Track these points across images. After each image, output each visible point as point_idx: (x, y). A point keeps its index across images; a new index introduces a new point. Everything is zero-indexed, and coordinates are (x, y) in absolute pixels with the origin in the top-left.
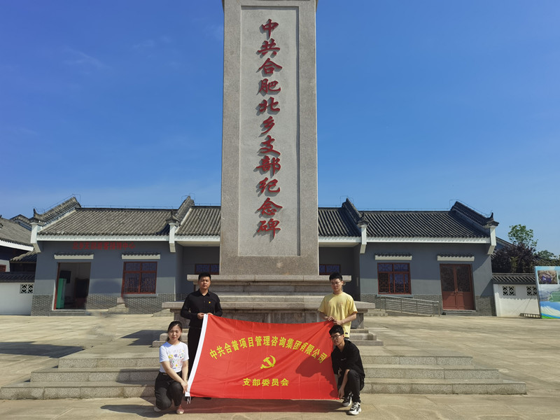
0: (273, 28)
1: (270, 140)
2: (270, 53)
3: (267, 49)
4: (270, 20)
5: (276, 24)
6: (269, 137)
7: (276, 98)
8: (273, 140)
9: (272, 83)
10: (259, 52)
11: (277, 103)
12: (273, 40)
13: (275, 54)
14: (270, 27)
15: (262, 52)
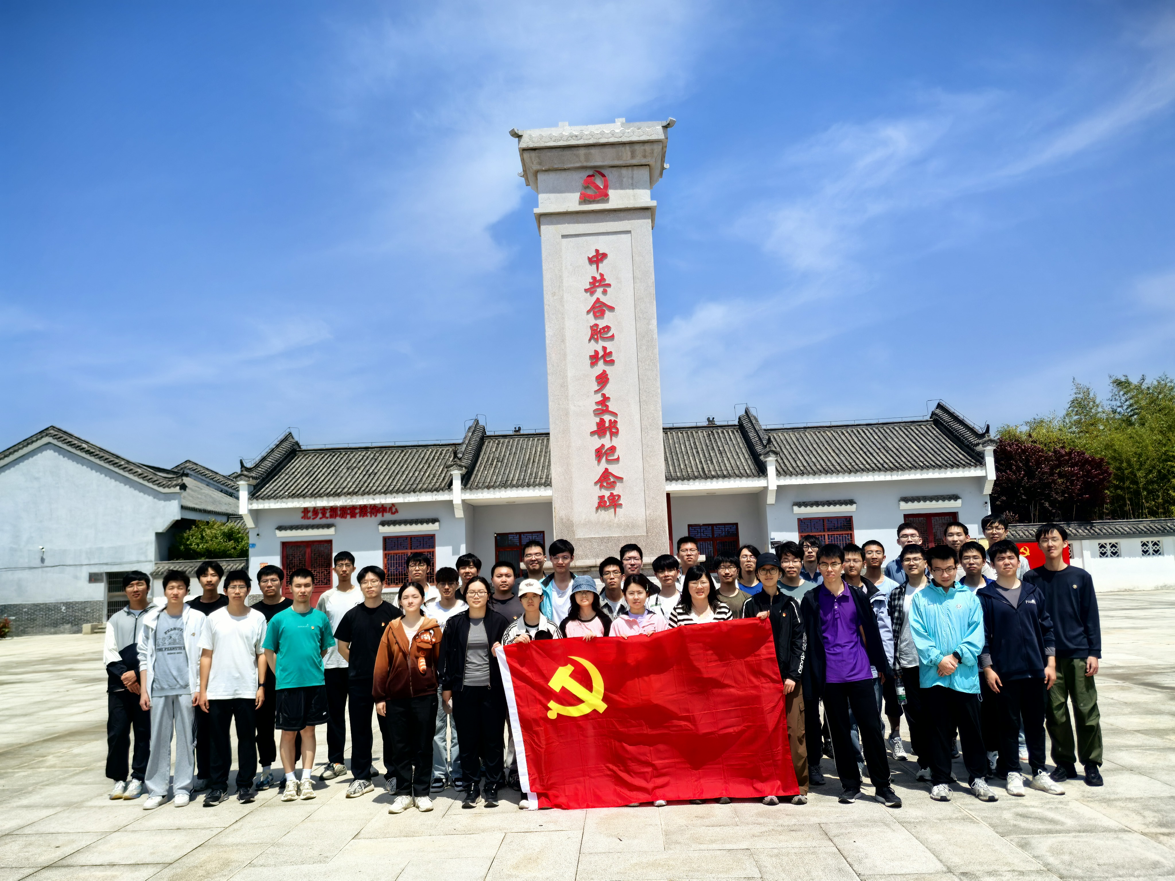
0: (602, 260)
1: (605, 399)
2: (600, 290)
3: (595, 286)
4: (597, 251)
5: (605, 256)
6: (604, 395)
7: (610, 346)
8: (609, 398)
9: (604, 328)
10: (586, 290)
11: (611, 353)
12: (602, 275)
13: (605, 292)
14: (598, 258)
15: (591, 291)
